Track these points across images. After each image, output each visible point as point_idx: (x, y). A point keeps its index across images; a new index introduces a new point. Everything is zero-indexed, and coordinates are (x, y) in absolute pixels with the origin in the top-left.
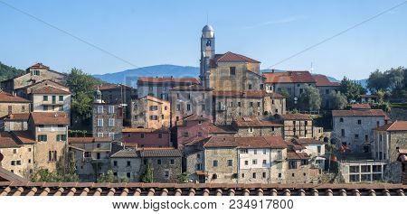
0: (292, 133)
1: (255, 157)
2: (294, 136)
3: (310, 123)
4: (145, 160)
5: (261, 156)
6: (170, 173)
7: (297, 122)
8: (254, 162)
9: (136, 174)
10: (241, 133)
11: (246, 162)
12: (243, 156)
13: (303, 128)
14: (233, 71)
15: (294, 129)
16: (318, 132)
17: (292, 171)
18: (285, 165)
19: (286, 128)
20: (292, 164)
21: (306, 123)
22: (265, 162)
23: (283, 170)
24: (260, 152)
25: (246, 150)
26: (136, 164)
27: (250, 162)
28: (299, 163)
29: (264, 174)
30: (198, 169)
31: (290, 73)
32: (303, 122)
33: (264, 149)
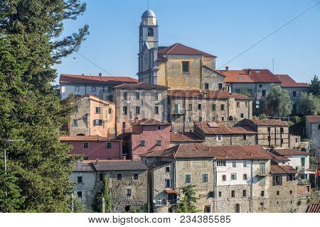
0: (266, 143)
1: (233, 171)
2: (269, 146)
3: (286, 130)
4: (101, 175)
5: (241, 169)
6: (133, 191)
7: (272, 129)
8: (233, 177)
9: (89, 193)
10: (208, 142)
11: (224, 177)
12: (221, 170)
13: (278, 136)
14: (186, 67)
15: (269, 137)
16: (295, 142)
17: (277, 188)
18: (268, 180)
19: (260, 137)
20: (277, 180)
21: (282, 131)
22: (245, 177)
23: (267, 187)
24: (240, 165)
25: (223, 162)
26: (90, 180)
27: (228, 177)
28: (284, 178)
29: (244, 191)
30: (168, 186)
31: (248, 72)
32: (278, 129)
33: (245, 160)
